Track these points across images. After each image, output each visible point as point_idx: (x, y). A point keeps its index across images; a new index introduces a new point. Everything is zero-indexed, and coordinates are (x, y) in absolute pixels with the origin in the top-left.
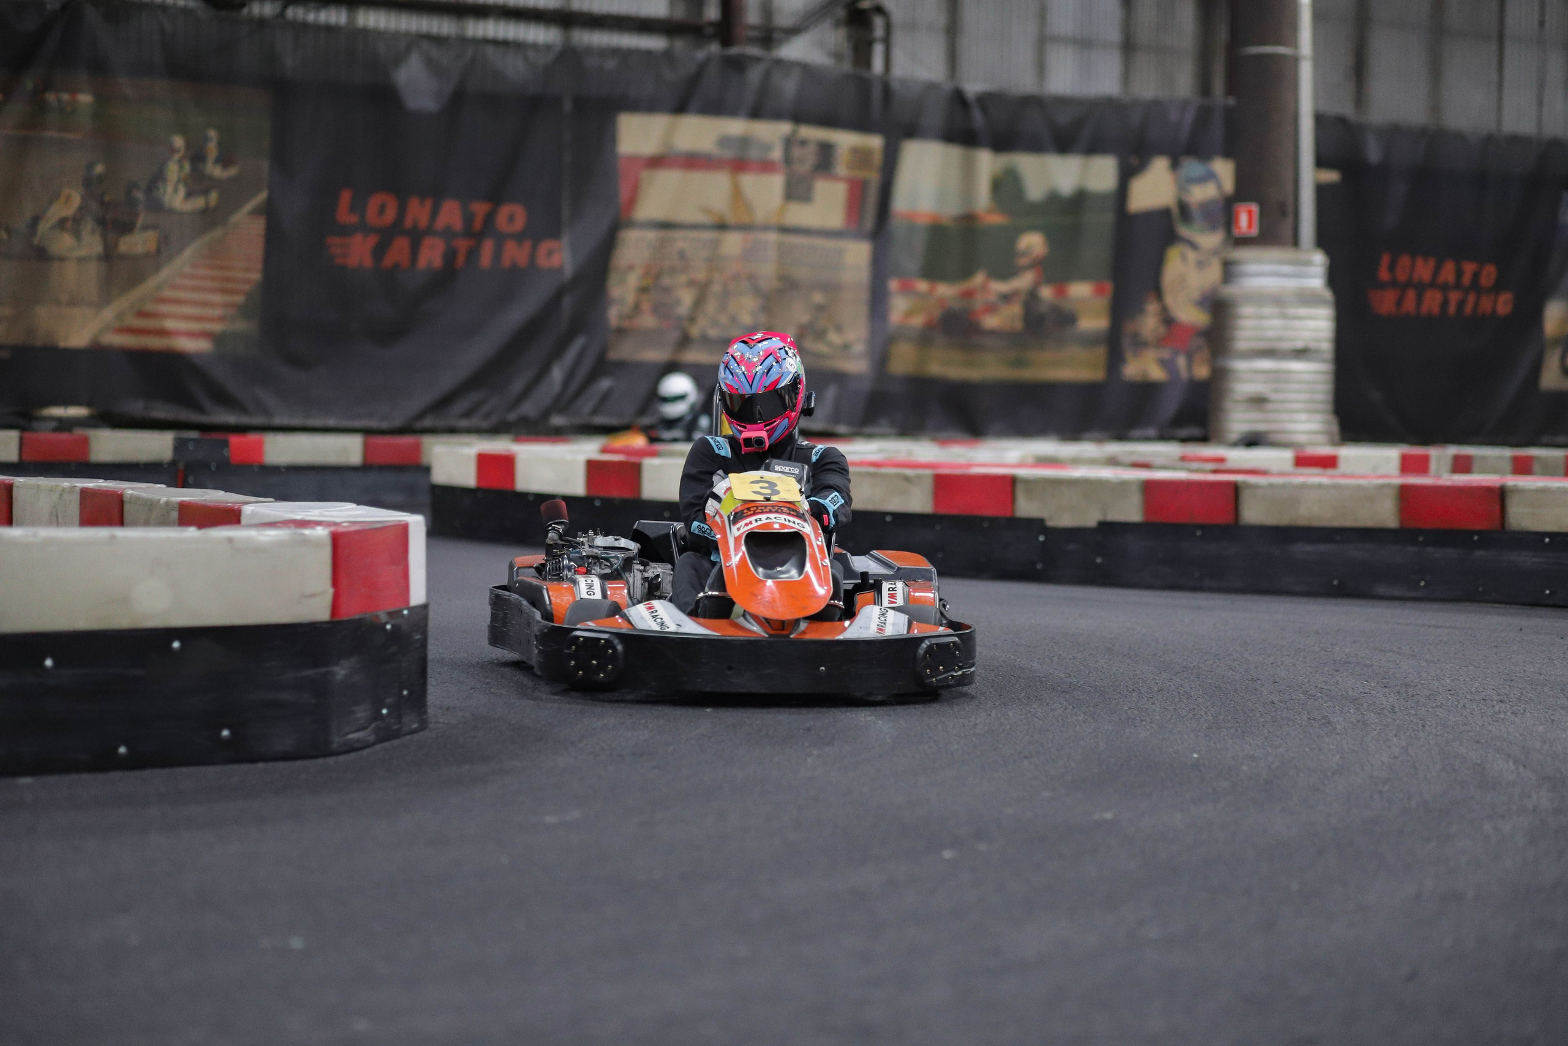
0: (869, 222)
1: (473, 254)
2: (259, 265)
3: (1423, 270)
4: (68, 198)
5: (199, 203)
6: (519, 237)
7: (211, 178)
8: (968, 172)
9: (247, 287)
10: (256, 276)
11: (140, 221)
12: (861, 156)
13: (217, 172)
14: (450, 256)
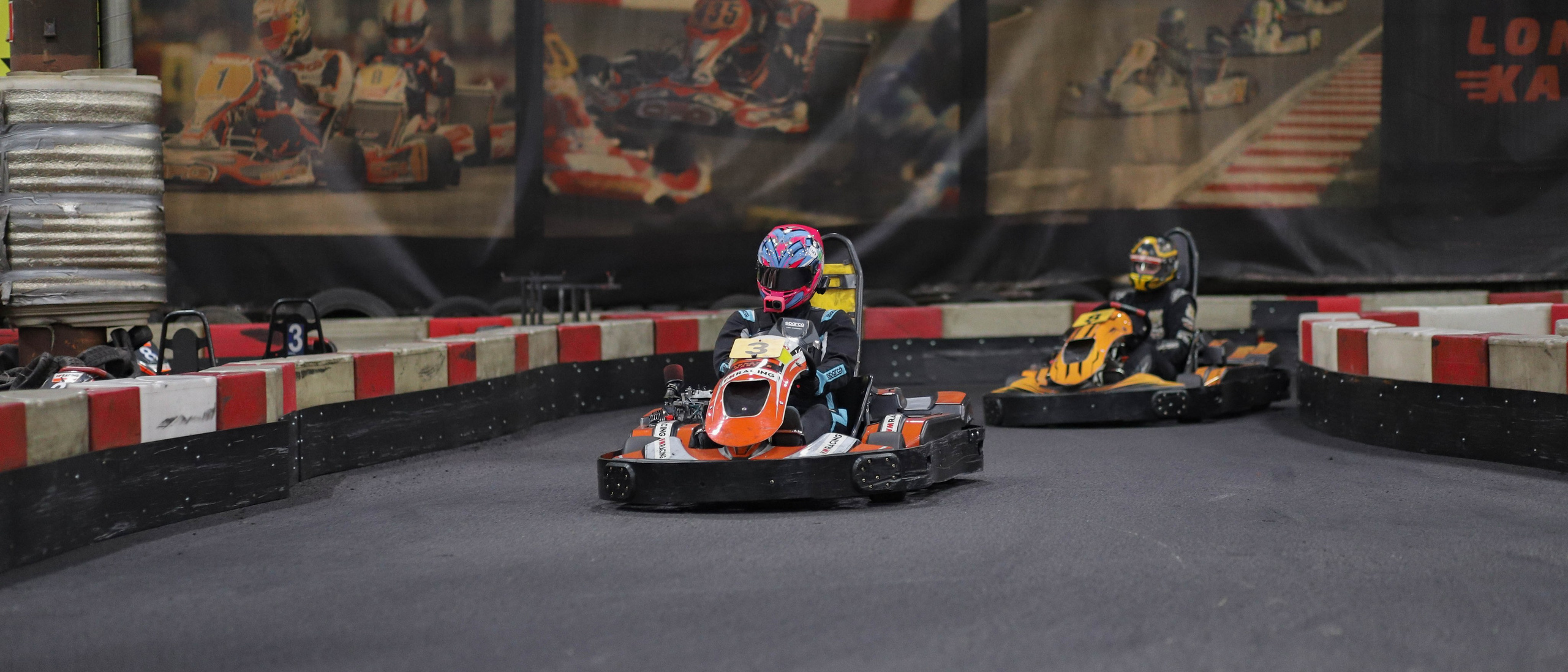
2: (1377, 108)
4: (1141, 49)
5: (1298, 43)
7: (1311, 16)
9: (1363, 133)
10: (1375, 120)
11: (1224, 68)
13: (1318, 8)
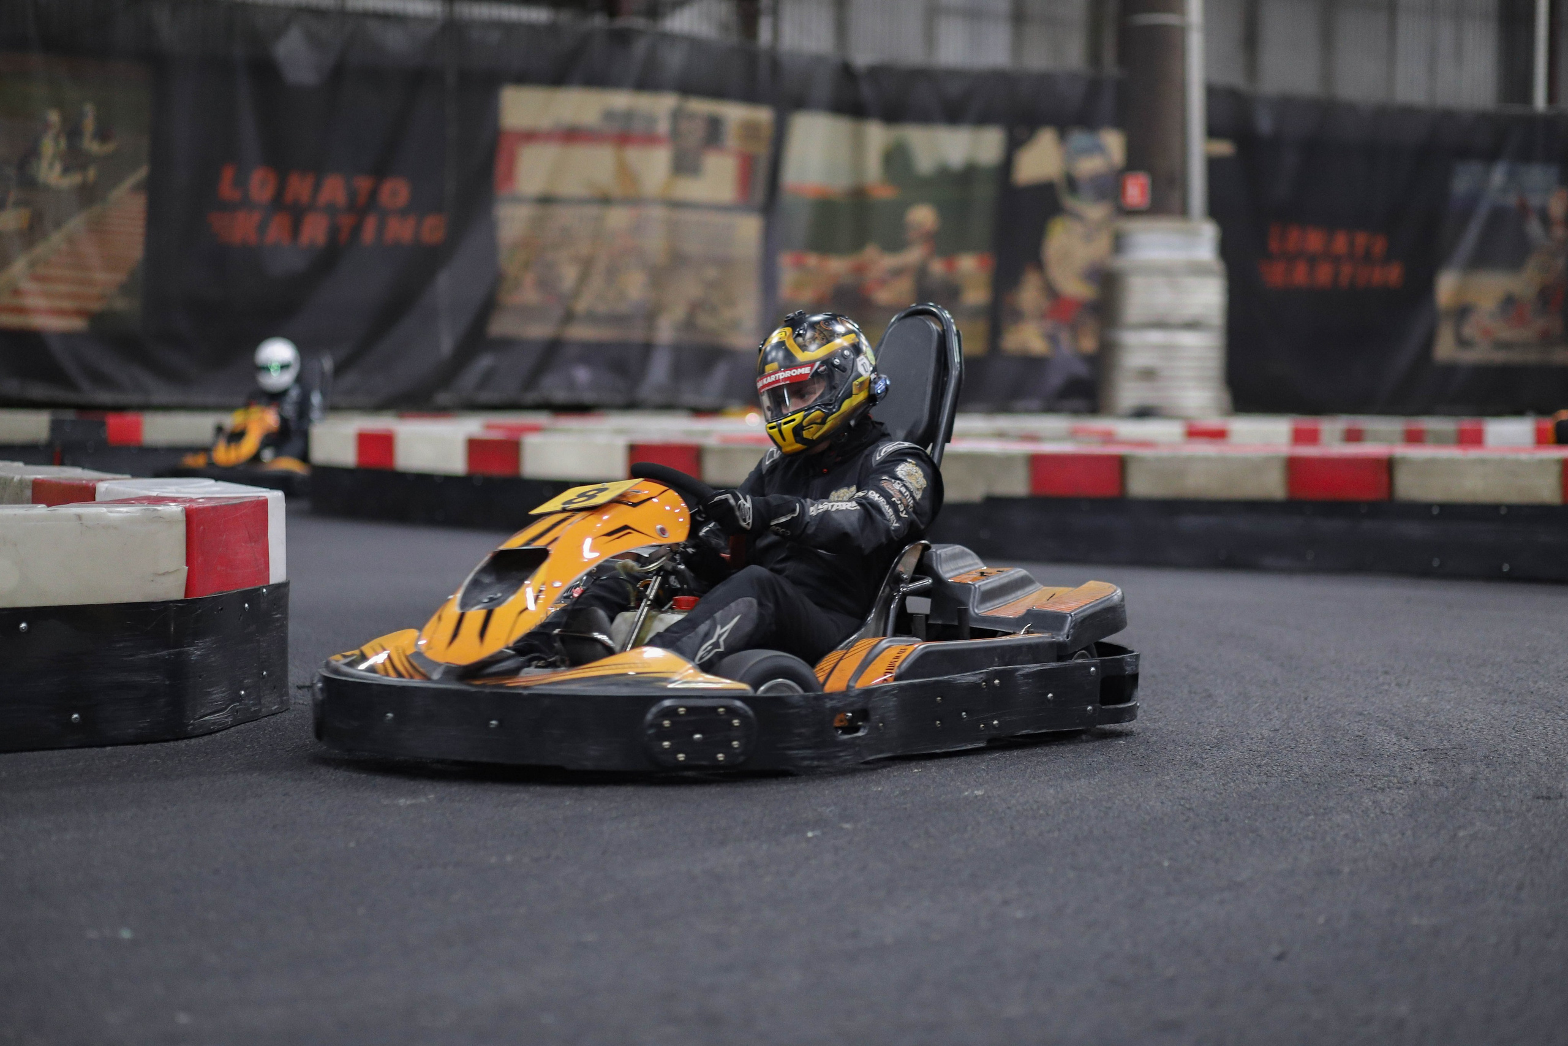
0: (759, 194)
1: (356, 230)
2: (141, 243)
3: (1314, 240)
6: (404, 212)
7: (88, 154)
8: (858, 146)
10: (138, 254)
11: (12, 197)
12: (750, 130)
13: (92, 146)
14: (334, 232)
